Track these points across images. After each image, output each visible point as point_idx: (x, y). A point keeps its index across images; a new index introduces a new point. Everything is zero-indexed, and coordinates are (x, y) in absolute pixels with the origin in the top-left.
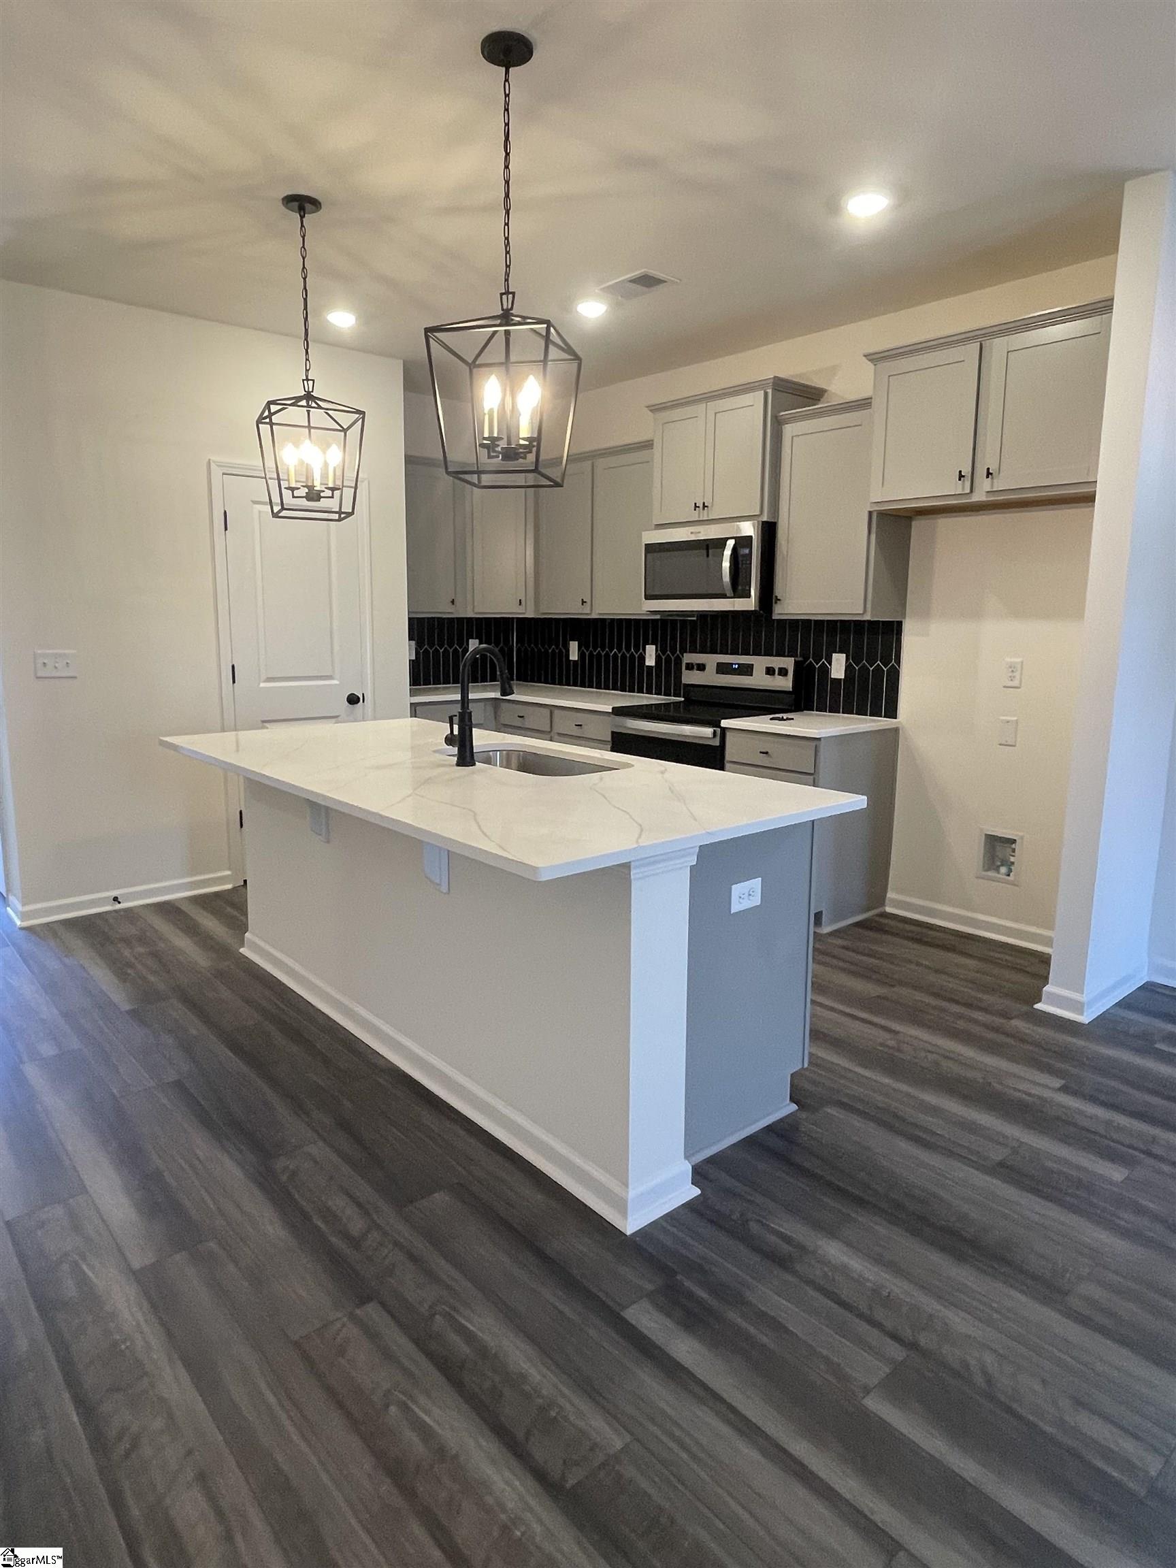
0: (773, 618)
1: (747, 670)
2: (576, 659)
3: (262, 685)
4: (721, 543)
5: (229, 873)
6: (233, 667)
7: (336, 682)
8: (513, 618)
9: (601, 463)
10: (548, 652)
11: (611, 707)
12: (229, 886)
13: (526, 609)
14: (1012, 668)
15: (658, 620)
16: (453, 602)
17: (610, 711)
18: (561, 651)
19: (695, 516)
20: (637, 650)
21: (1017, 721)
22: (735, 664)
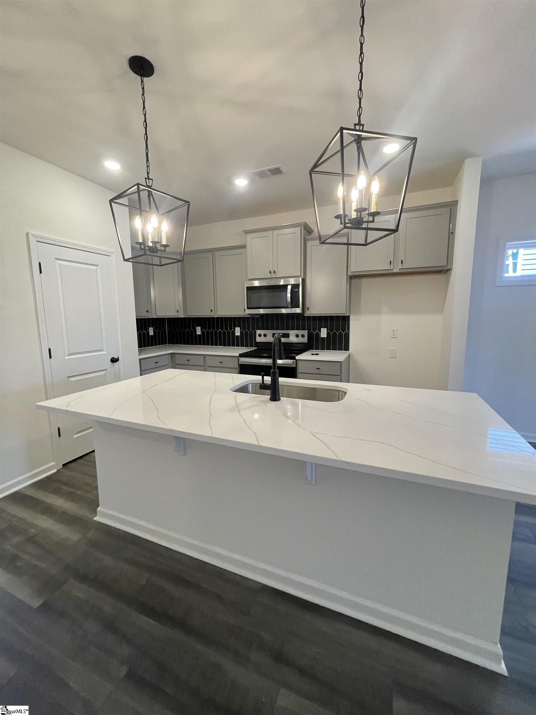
0: (305, 315)
1: (287, 336)
2: (200, 334)
3: (67, 358)
4: (285, 286)
5: (53, 463)
6: (50, 350)
7: (104, 352)
8: (166, 318)
9: (217, 254)
10: (185, 331)
11: (238, 354)
12: (54, 471)
13: (180, 314)
14: (394, 331)
15: (250, 317)
16: (148, 311)
17: (238, 355)
18: (192, 331)
19: (269, 276)
20: (231, 329)
21: (396, 349)
22: (281, 334)
